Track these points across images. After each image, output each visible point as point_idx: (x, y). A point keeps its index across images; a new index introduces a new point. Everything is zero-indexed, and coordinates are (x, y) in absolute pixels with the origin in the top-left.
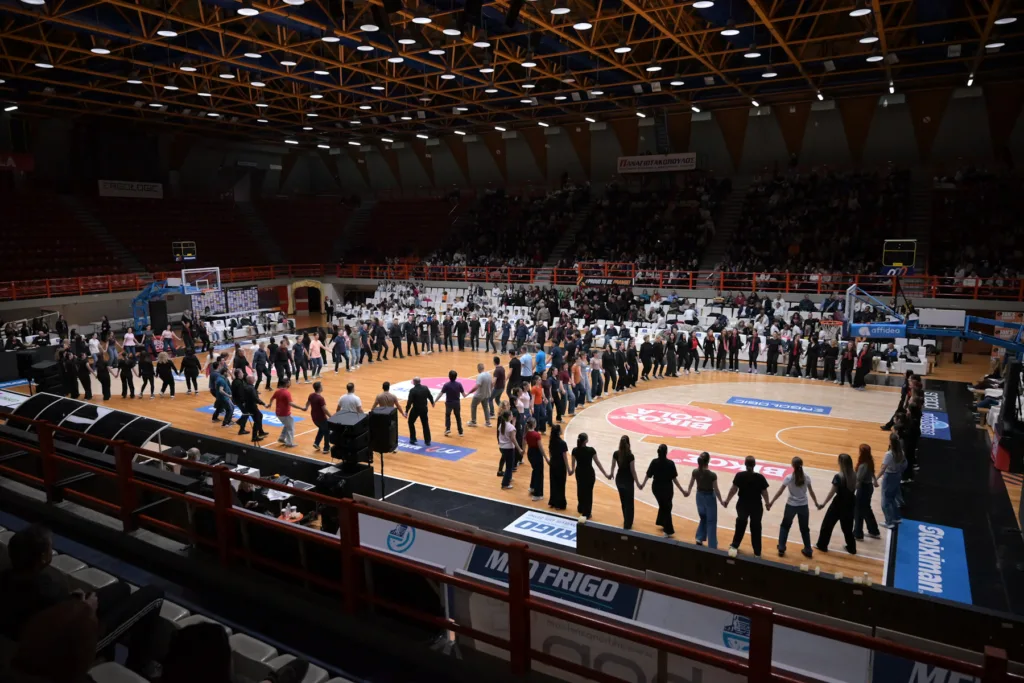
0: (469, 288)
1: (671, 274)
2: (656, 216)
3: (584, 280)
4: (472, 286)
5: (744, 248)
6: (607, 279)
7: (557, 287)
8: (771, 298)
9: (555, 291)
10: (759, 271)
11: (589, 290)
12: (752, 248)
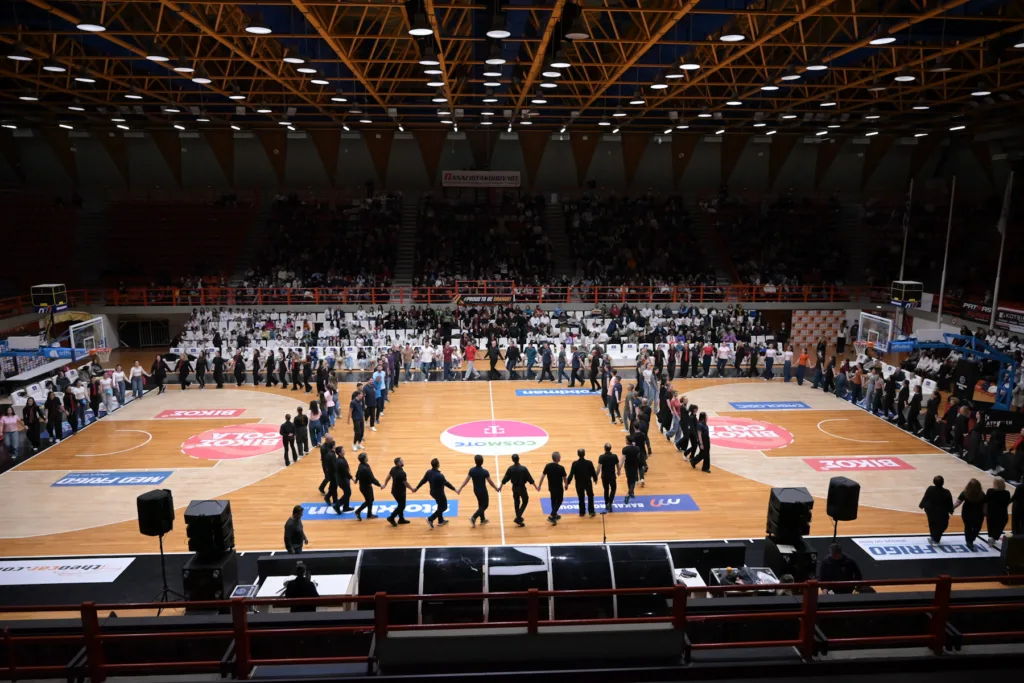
0: (327, 311)
1: (543, 289)
2: (492, 231)
3: (462, 298)
4: (330, 310)
5: (591, 263)
6: (487, 296)
7: (434, 306)
8: (639, 308)
9: (432, 311)
10: (618, 284)
11: (469, 308)
12: (598, 263)
